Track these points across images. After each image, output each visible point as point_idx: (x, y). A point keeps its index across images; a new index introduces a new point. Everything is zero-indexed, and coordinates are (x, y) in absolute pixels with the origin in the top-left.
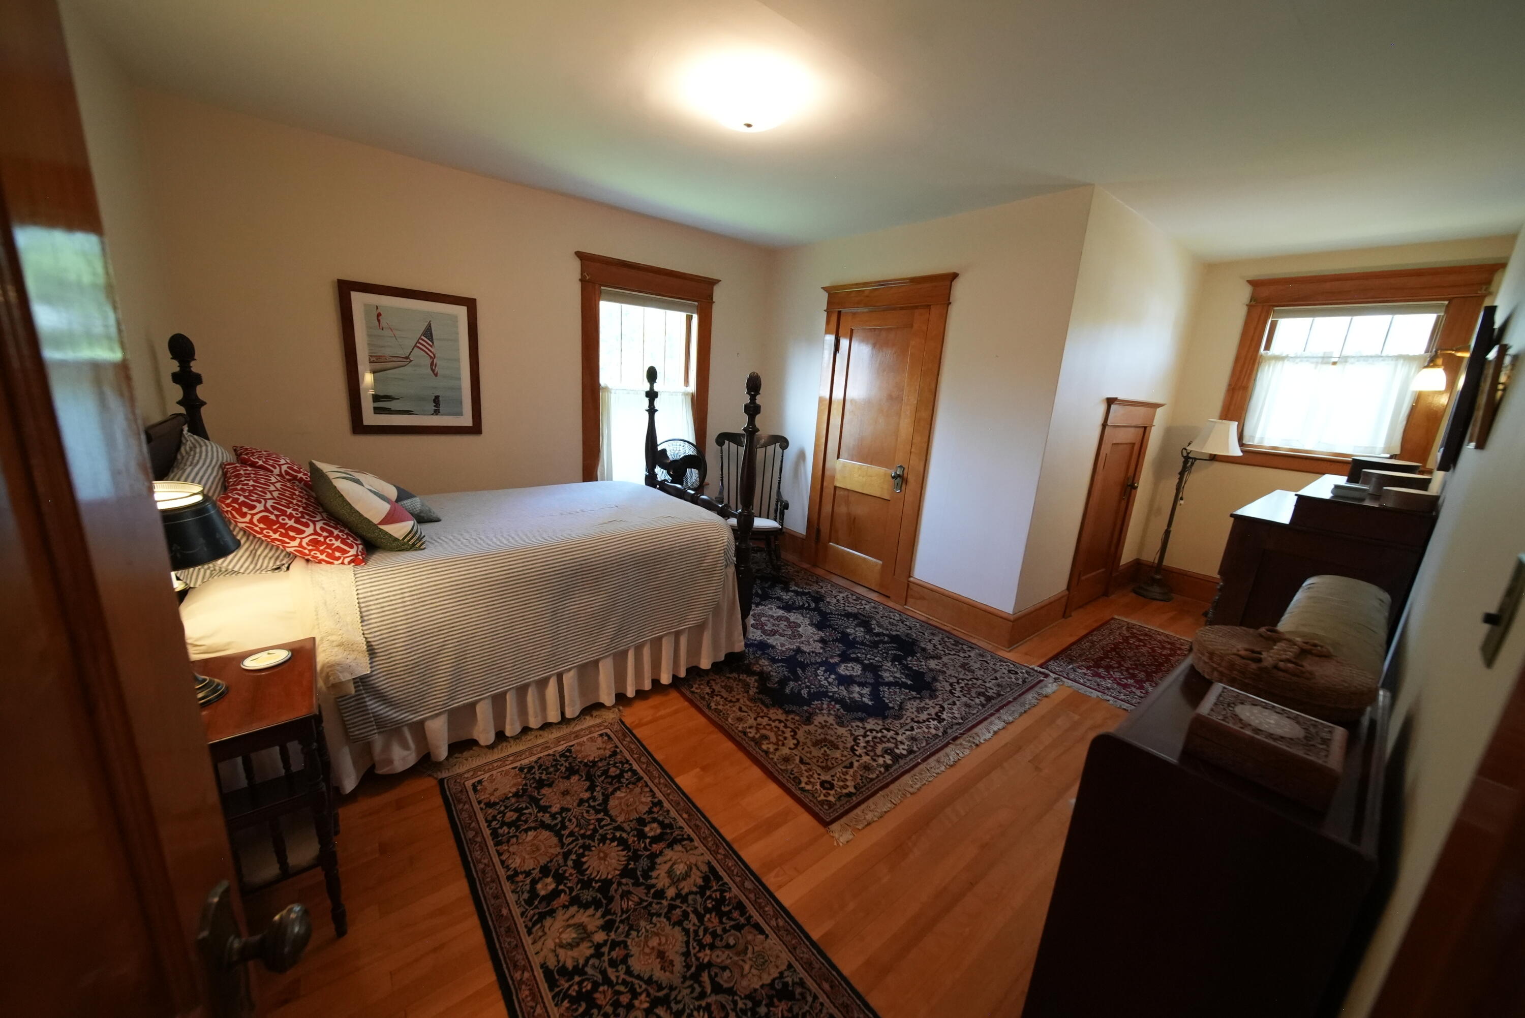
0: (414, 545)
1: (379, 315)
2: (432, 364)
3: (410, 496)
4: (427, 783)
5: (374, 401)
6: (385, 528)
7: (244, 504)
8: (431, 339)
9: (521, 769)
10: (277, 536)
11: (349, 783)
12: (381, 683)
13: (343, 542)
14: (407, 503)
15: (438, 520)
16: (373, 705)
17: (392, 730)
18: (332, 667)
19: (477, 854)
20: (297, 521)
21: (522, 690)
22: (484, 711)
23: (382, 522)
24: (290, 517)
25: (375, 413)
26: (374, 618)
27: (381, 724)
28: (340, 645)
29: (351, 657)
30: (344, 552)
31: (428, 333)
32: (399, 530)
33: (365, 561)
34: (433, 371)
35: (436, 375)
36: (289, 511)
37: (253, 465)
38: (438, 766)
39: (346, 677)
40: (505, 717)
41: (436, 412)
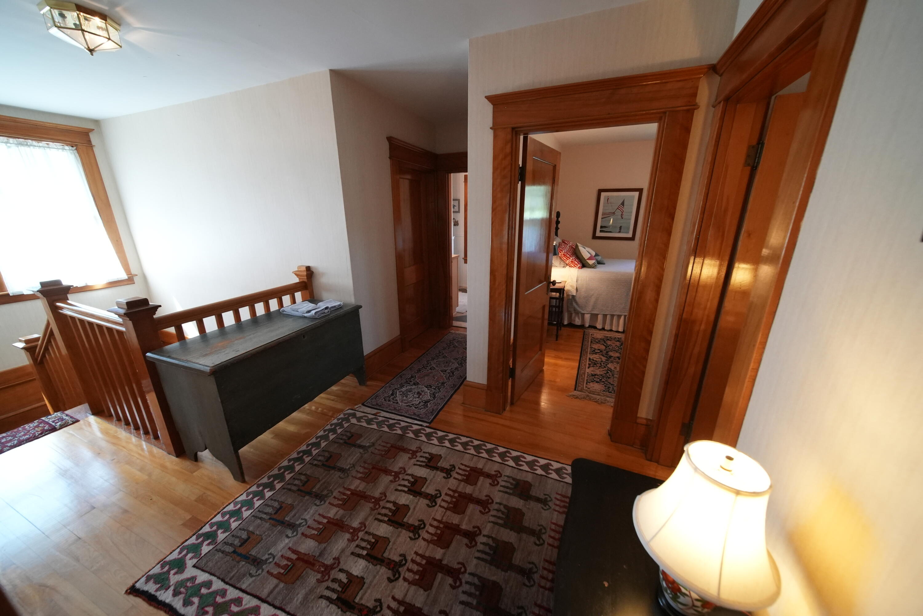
0: (594, 267)
1: (608, 199)
2: (622, 214)
3: (598, 256)
4: (581, 330)
5: (601, 228)
6: (587, 261)
7: (561, 250)
8: (623, 205)
9: (605, 336)
10: (565, 259)
11: (566, 323)
12: (577, 299)
13: (578, 263)
14: (597, 257)
15: (604, 264)
16: (574, 304)
17: (577, 313)
18: (568, 291)
19: (586, 342)
20: (570, 256)
21: (612, 316)
22: (600, 317)
23: (587, 259)
24: (569, 254)
25: (600, 232)
26: (579, 282)
27: (575, 310)
28: (571, 286)
29: (573, 290)
30: (577, 265)
31: (623, 204)
32: (591, 262)
33: (581, 268)
34: (622, 217)
35: (622, 218)
36: (569, 253)
37: (565, 243)
38: (586, 328)
39: (570, 294)
40: (606, 323)
41: (620, 232)
